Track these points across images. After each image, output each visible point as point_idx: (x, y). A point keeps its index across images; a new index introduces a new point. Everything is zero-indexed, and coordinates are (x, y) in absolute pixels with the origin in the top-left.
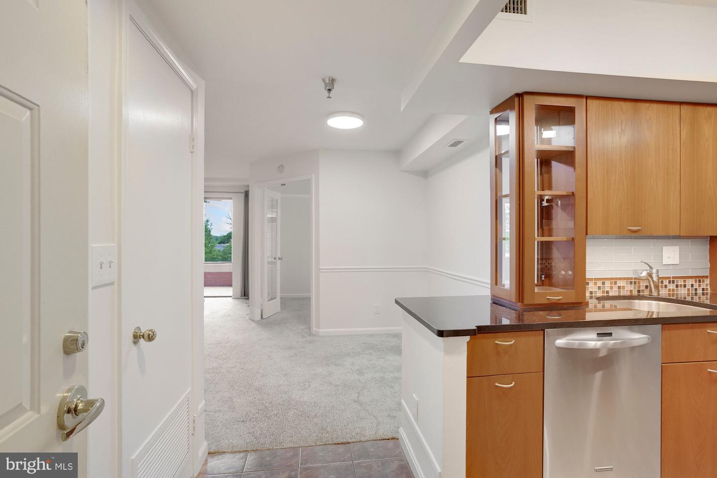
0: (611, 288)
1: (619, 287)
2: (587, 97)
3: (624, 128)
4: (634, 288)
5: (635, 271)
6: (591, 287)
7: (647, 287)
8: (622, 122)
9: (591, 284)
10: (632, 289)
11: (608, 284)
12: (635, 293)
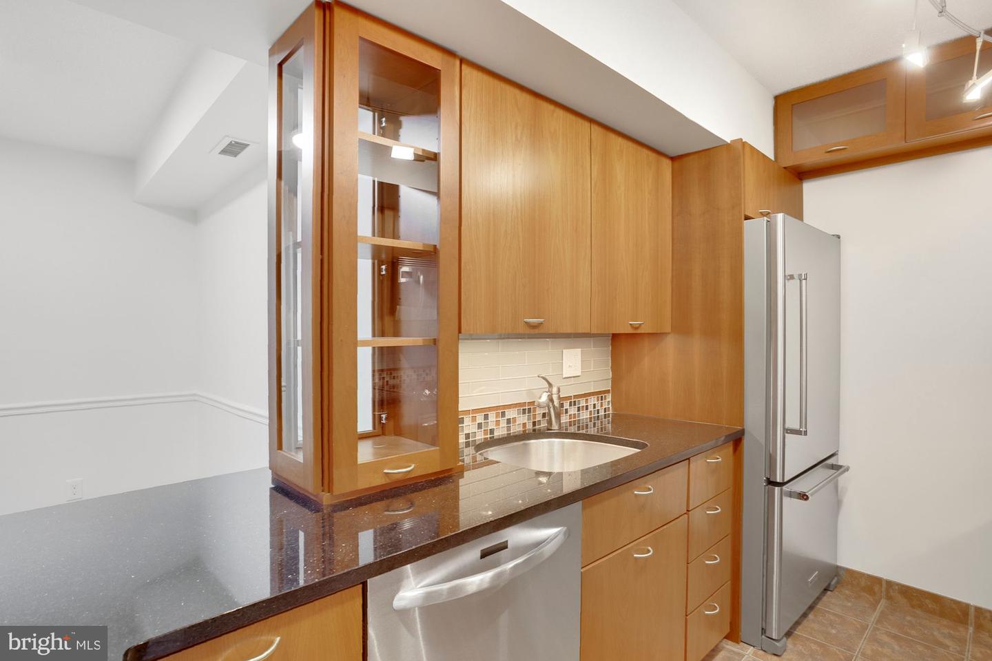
0: (498, 423)
1: (509, 421)
2: (462, 61)
3: (519, 137)
4: (529, 419)
5: (529, 392)
6: (468, 426)
7: (544, 415)
8: (516, 127)
9: (467, 421)
10: (526, 421)
11: (492, 417)
12: (530, 427)
